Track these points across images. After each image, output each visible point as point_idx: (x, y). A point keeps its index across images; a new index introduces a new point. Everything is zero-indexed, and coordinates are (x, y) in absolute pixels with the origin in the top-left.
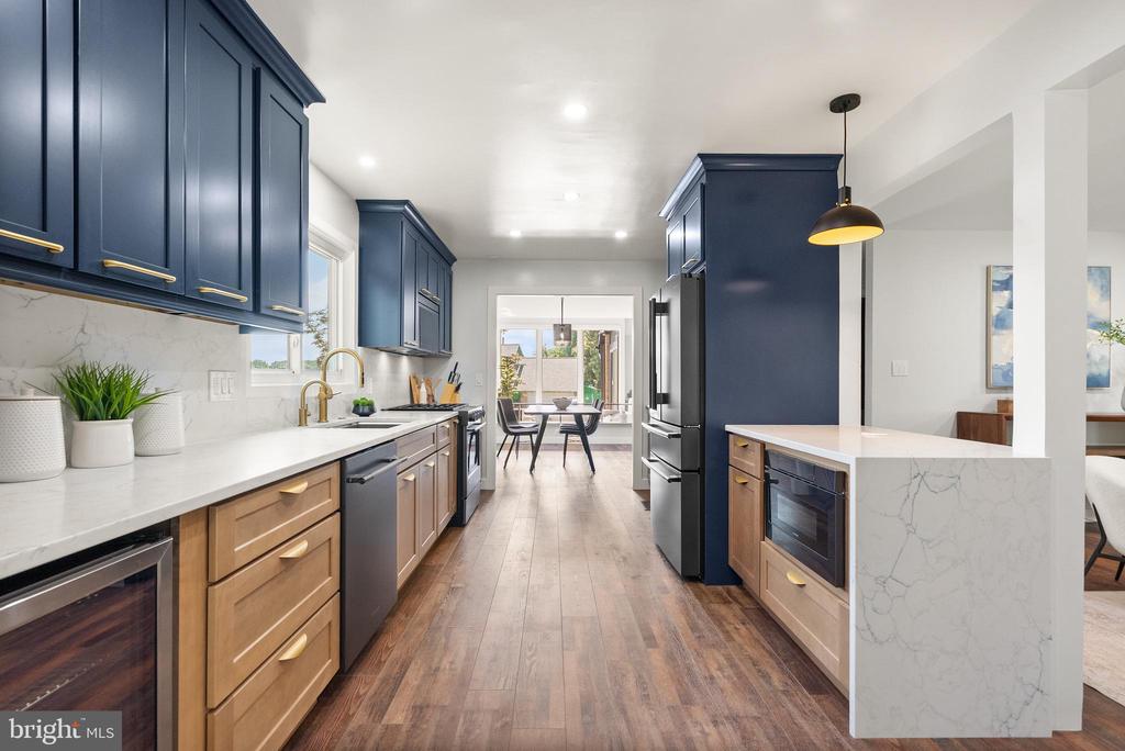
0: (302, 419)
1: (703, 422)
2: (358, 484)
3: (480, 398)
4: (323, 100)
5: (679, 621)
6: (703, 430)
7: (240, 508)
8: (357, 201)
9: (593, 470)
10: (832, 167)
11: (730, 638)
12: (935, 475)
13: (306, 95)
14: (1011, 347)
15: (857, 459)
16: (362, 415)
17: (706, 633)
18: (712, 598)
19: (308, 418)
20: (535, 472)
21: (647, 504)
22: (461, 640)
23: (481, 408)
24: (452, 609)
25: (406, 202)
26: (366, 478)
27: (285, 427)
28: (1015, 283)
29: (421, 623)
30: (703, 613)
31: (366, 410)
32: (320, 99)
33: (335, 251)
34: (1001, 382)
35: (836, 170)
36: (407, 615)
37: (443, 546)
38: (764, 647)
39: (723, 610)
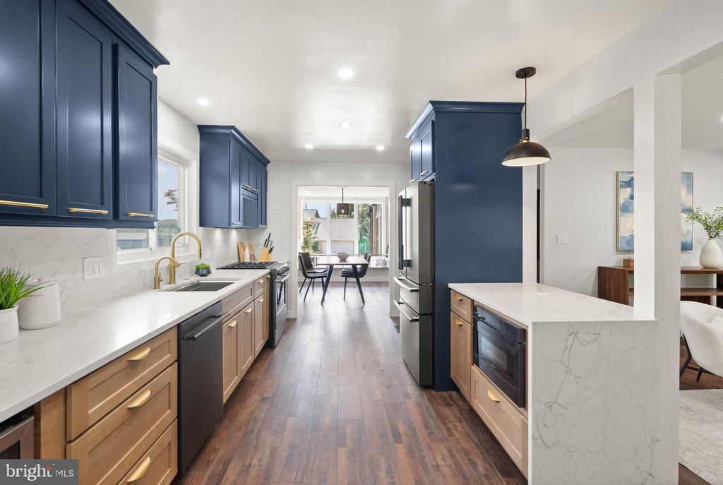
0: (156, 284)
1: (433, 281)
2: (191, 341)
3: (286, 256)
4: (168, 63)
5: (417, 421)
6: (433, 287)
7: (92, 382)
8: (198, 126)
9: (364, 302)
10: (518, 111)
11: (451, 434)
12: (584, 333)
13: (155, 61)
14: (632, 224)
15: (533, 323)
16: (201, 276)
17: (435, 430)
18: (439, 401)
19: (161, 283)
20: (325, 304)
21: (398, 328)
22: (268, 438)
23: (286, 265)
24: (262, 415)
25: (233, 127)
26: (196, 336)
27: (143, 290)
28: (636, 183)
29: (240, 429)
30: (433, 413)
31: (205, 272)
32: (166, 62)
33: (181, 161)
34: (625, 247)
35: (520, 113)
36: (230, 422)
37: (259, 364)
38: (473, 441)
39: (446, 411)
